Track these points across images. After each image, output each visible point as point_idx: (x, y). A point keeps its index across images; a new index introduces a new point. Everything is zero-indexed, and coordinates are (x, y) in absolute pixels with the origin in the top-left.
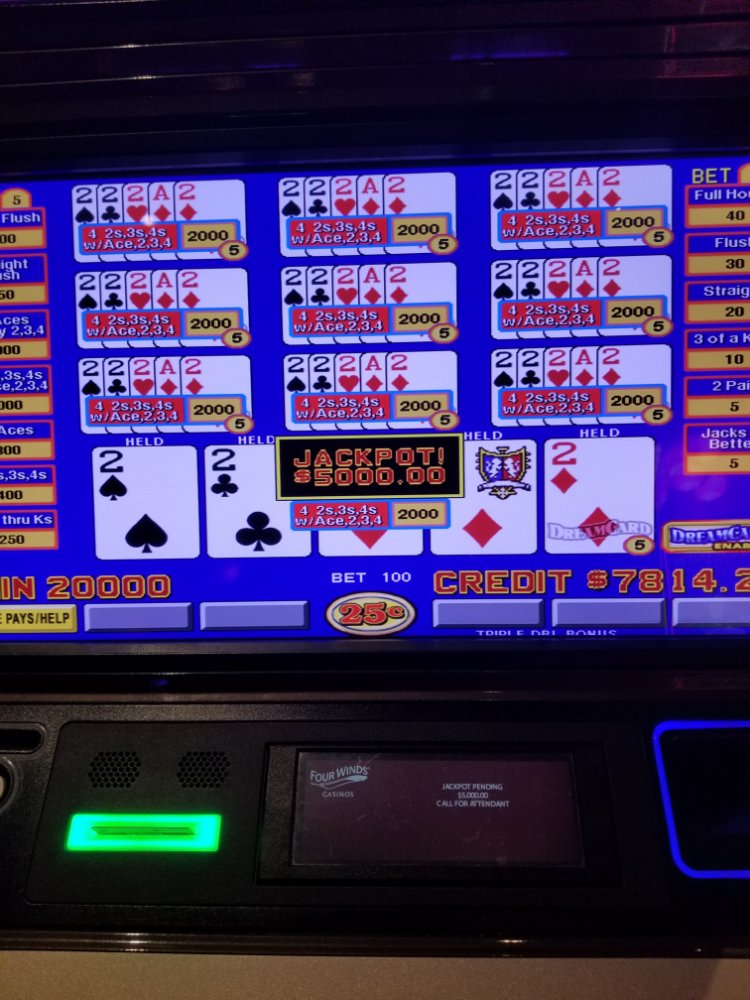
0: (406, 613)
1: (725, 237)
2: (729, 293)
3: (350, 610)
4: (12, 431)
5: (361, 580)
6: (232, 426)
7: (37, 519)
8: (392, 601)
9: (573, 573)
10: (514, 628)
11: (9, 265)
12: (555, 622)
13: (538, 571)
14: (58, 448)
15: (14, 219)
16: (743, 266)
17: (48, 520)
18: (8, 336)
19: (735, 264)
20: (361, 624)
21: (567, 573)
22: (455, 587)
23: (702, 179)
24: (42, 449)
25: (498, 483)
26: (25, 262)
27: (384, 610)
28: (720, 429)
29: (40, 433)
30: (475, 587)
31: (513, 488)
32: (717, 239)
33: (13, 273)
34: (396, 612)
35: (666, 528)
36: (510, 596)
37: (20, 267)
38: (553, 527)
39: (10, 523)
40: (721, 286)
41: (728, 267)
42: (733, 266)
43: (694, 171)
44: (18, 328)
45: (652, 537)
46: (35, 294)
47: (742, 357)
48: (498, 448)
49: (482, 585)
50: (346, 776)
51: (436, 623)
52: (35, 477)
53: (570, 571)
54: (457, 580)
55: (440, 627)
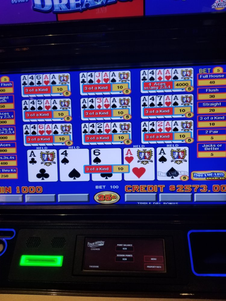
0: (117, 197)
1: (209, 89)
2: (210, 105)
3: (101, 196)
4: (5, 145)
5: (104, 188)
6: (67, 144)
7: (12, 170)
8: (113, 194)
9: (165, 186)
10: (148, 202)
11: (3, 98)
12: (160, 200)
13: (155, 185)
14: (17, 150)
15: (4, 85)
16: (214, 97)
17: (15, 171)
18: (3, 118)
19: (212, 96)
20: (104, 201)
21: (164, 186)
22: (131, 190)
23: (202, 72)
24: (13, 150)
25: (143, 160)
26: (8, 97)
27: (111, 196)
28: (208, 144)
29: (12, 146)
30: (137, 190)
31: (148, 161)
32: (207, 89)
33: (5, 100)
34: (114, 197)
35: (192, 173)
36: (147, 193)
37: (6, 98)
38: (159, 173)
39: (4, 171)
40: (208, 103)
41: (210, 97)
42: (211, 97)
43: (200, 69)
44: (6, 116)
45: (188, 176)
46: (11, 106)
47: (214, 124)
48: (143, 150)
49: (139, 189)
50: (98, 244)
51: (126, 200)
52: (11, 158)
53: (164, 185)
54: (132, 188)
55: (127, 201)
